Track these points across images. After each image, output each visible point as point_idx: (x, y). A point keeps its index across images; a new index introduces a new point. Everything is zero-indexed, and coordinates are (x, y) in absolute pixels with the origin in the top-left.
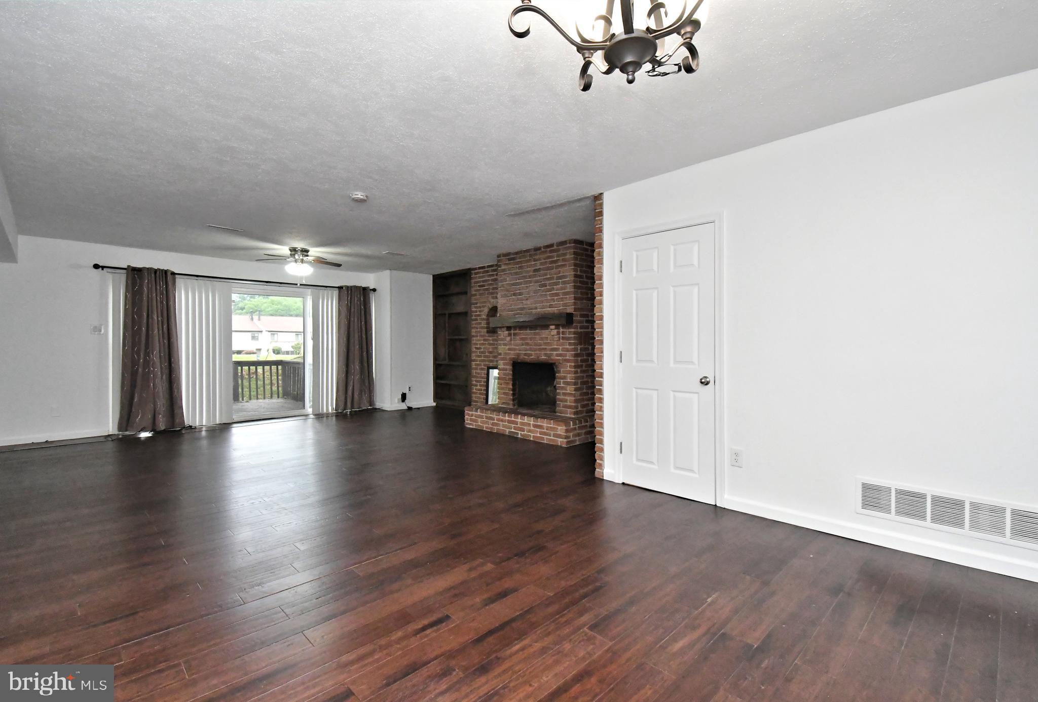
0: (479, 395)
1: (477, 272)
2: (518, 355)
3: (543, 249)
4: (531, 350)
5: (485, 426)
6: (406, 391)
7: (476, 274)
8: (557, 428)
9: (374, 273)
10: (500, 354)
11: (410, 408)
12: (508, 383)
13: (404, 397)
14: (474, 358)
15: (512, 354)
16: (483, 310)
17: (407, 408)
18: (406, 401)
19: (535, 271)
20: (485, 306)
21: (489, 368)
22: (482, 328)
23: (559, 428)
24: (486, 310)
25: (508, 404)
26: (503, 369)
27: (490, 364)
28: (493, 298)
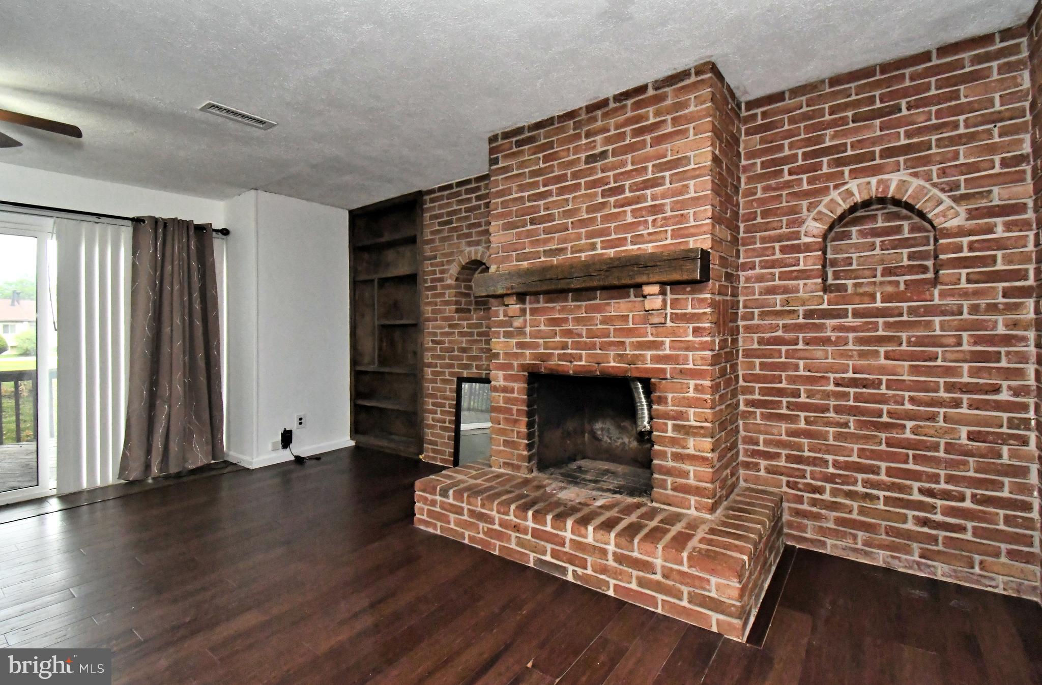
0: (439, 431)
1: (437, 197)
2: (544, 358)
3: (612, 105)
4: (576, 345)
5: (467, 533)
6: (292, 425)
7: (433, 201)
10: (496, 356)
11: (299, 460)
12: (516, 421)
13: (287, 438)
14: (430, 360)
15: (528, 359)
16: (448, 270)
17: (293, 458)
18: (291, 445)
19: (591, 159)
20: (454, 260)
21: (461, 380)
22: (447, 303)
23: (714, 580)
24: (454, 269)
25: (517, 468)
26: (505, 390)
27: (465, 374)
28: (470, 244)
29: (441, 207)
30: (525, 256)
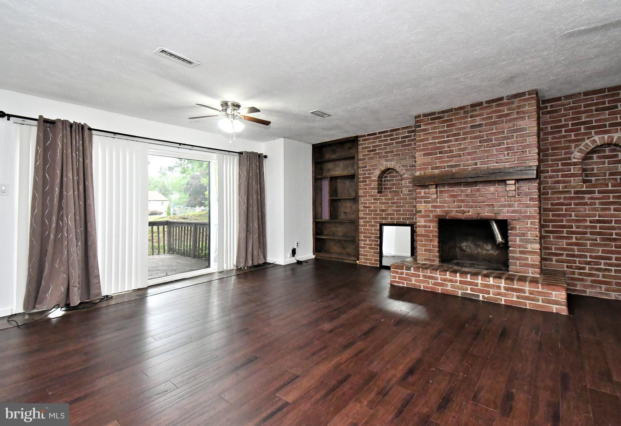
0: (368, 250)
1: (367, 139)
2: (447, 212)
5: (422, 285)
6: (295, 247)
7: (364, 140)
8: (551, 294)
9: (265, 141)
10: (420, 212)
11: (299, 263)
12: (432, 240)
13: (294, 252)
14: (362, 216)
15: (439, 212)
16: (373, 173)
17: (296, 262)
18: (295, 255)
19: (473, 127)
20: (377, 168)
21: (383, 225)
22: (373, 189)
23: (554, 293)
24: (377, 173)
26: (425, 226)
27: (384, 222)
28: (386, 161)
29: (369, 143)
30: (437, 168)
